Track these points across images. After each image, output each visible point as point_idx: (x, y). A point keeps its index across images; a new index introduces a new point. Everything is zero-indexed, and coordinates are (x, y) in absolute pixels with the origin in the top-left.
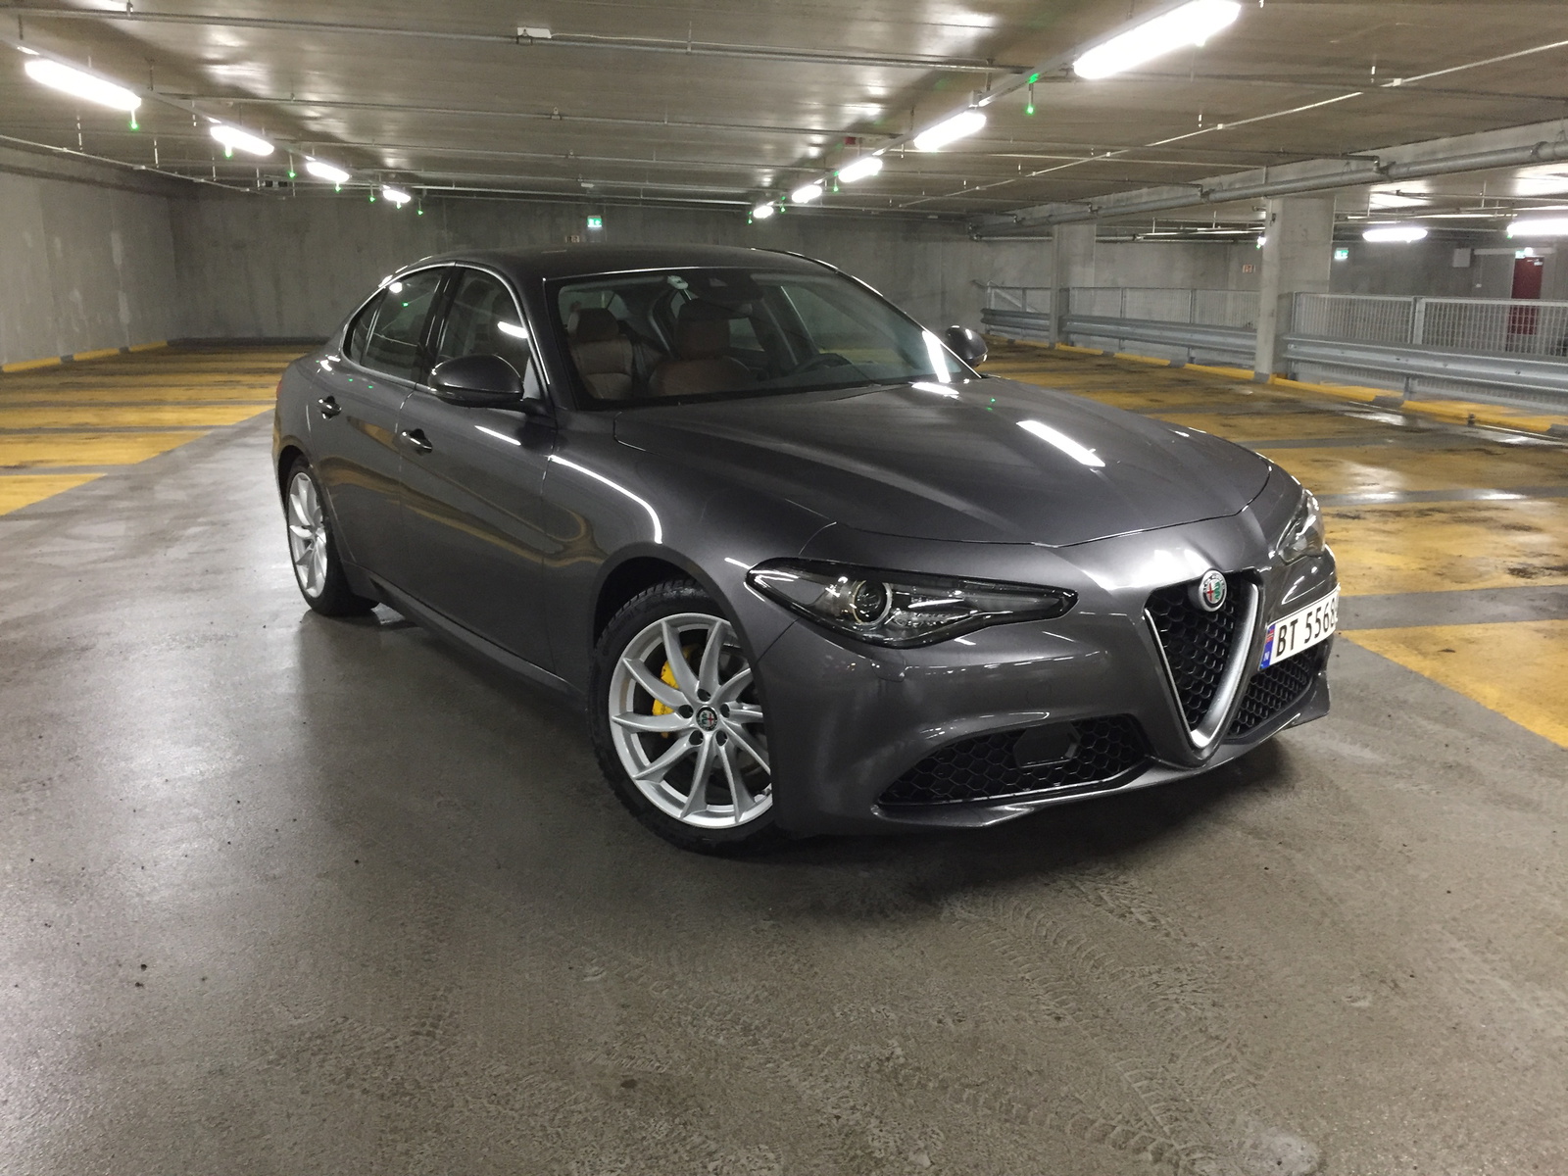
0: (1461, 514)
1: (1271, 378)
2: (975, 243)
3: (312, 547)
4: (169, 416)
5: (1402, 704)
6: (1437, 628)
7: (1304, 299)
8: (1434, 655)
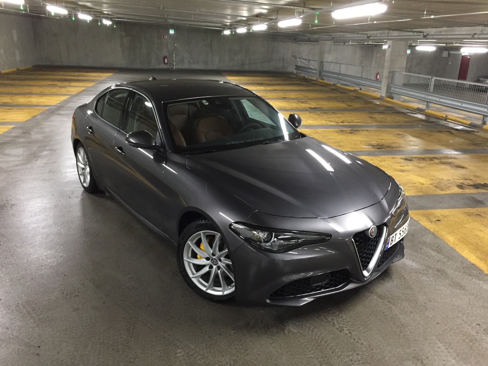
0: (443, 160)
1: (385, 98)
2: (294, 43)
3: (85, 171)
4: (34, 100)
5: (424, 243)
6: (435, 210)
7: (397, 74)
8: (434, 222)
